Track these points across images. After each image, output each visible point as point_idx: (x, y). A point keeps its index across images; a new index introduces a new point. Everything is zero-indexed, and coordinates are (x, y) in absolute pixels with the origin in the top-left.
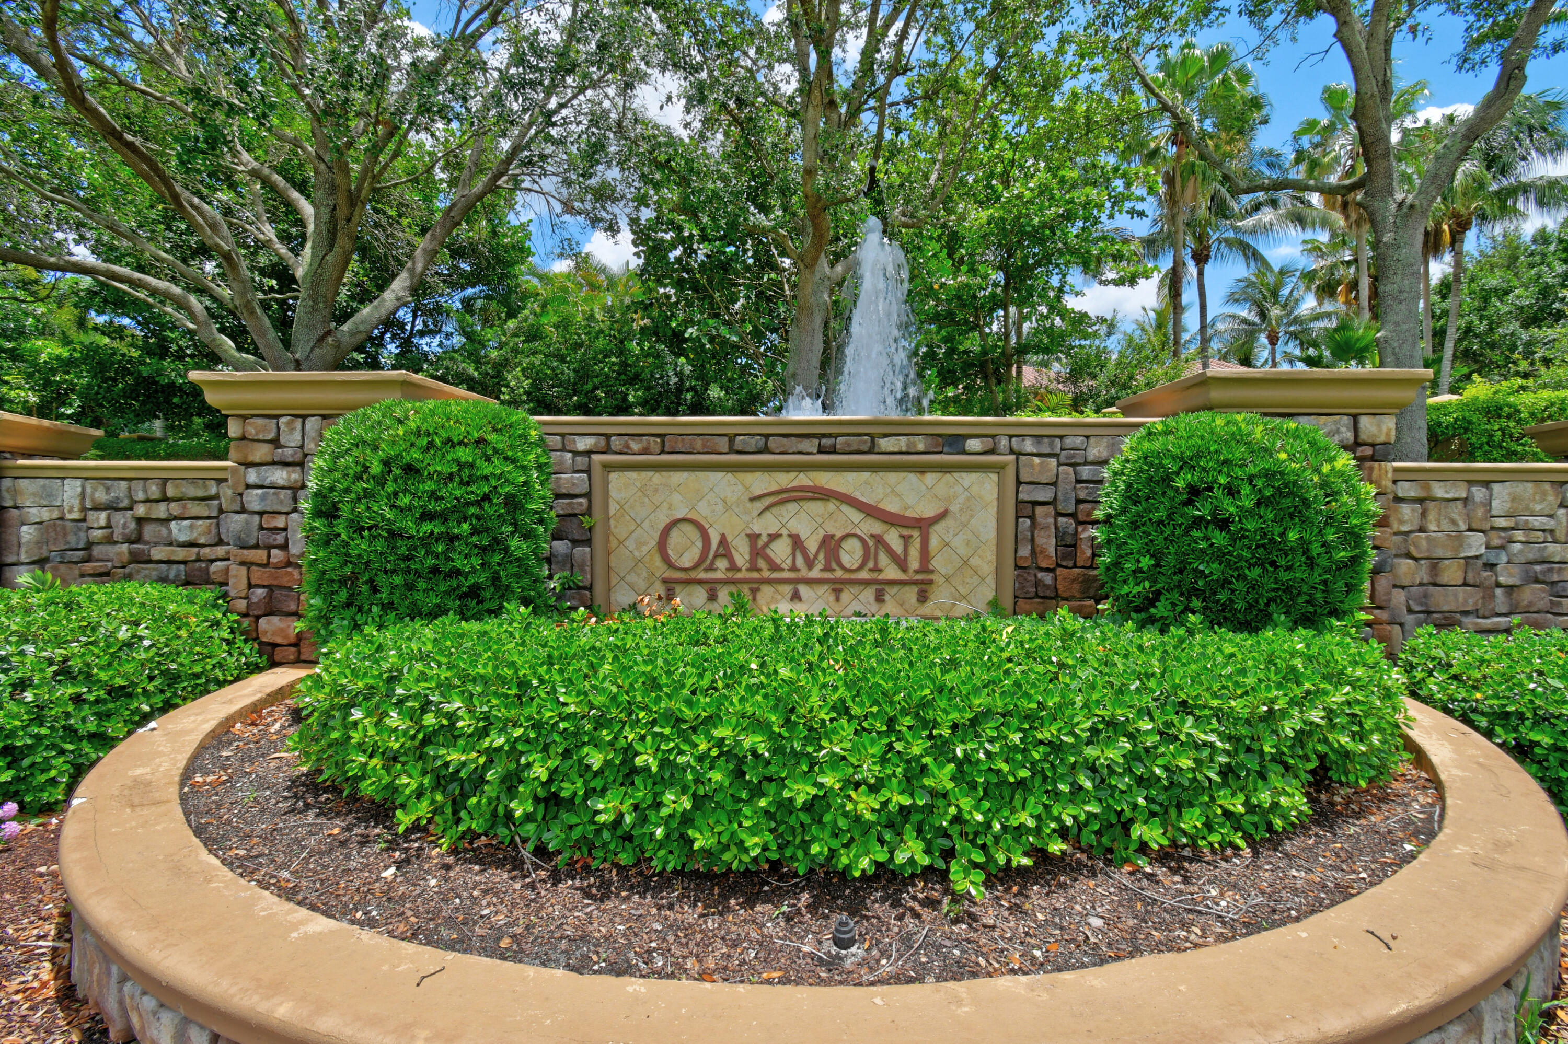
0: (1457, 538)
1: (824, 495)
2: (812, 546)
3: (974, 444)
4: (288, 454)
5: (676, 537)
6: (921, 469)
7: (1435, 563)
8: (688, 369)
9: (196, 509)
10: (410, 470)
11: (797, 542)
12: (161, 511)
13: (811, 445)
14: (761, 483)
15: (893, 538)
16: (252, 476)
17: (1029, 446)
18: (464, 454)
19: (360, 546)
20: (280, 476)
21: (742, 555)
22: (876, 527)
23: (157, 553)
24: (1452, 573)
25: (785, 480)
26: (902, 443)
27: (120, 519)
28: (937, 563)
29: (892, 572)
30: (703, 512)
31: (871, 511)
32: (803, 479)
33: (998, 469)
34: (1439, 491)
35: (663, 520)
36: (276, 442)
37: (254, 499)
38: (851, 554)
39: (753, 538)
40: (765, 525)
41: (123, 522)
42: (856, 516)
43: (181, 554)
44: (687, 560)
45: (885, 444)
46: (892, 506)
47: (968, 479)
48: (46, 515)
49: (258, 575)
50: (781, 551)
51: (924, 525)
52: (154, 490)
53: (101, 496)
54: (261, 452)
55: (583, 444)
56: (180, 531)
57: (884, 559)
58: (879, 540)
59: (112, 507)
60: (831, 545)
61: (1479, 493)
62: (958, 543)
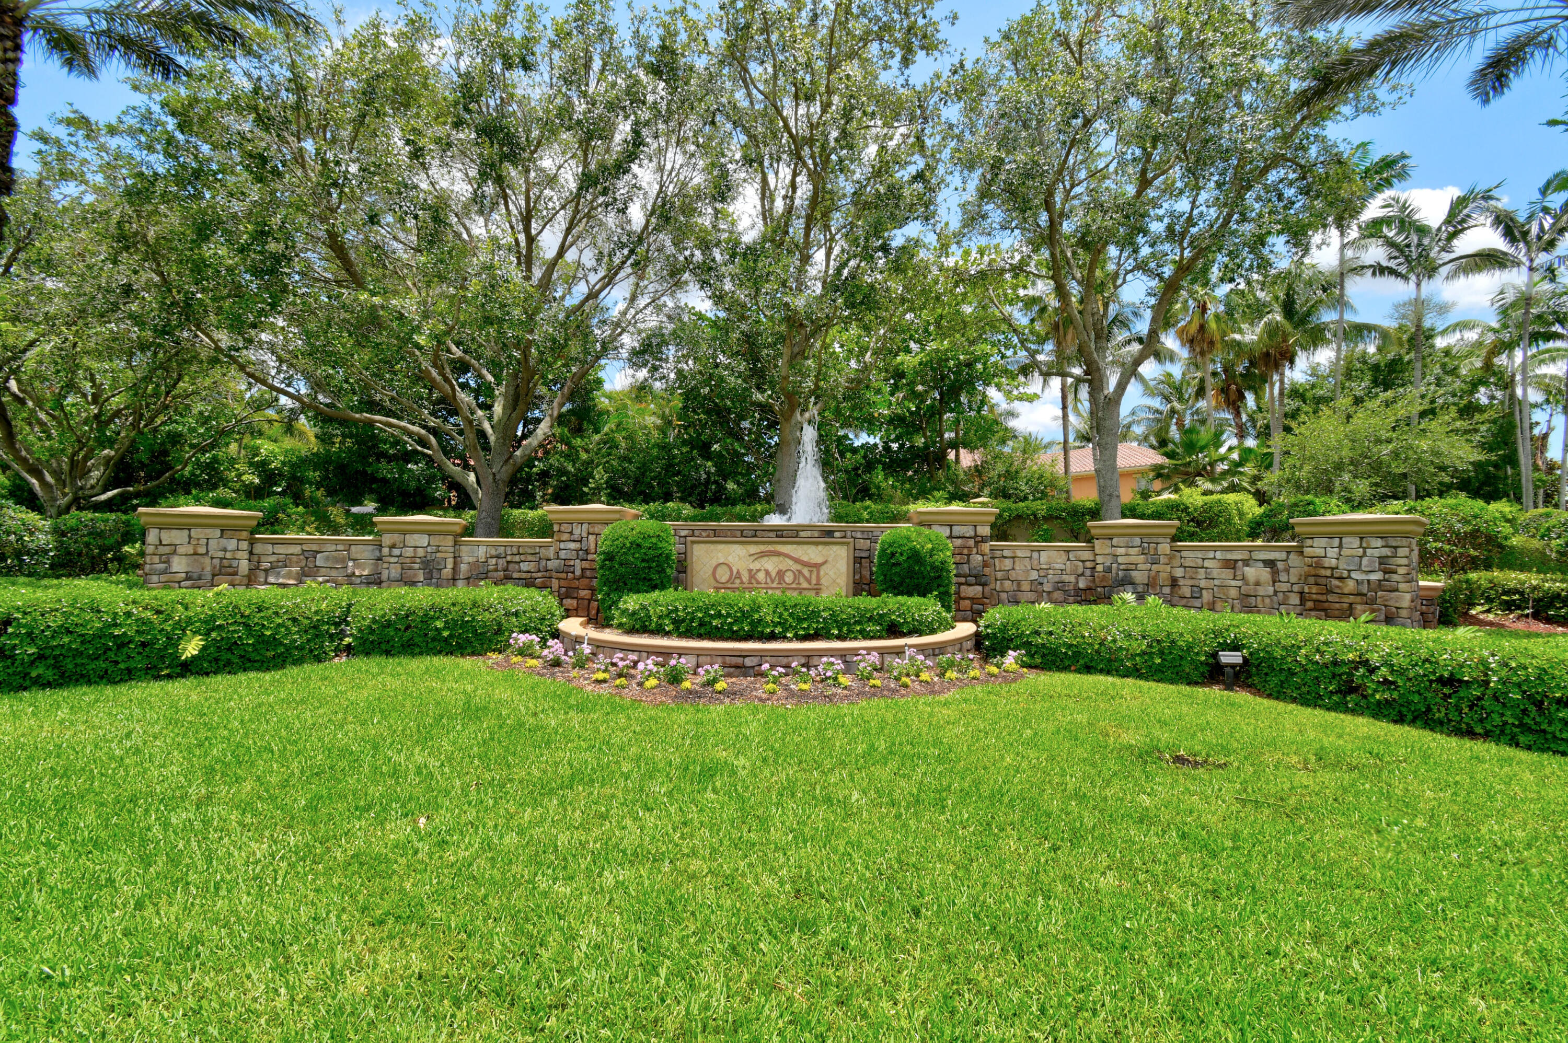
0: (1027, 572)
1: (778, 554)
2: (773, 574)
3: (837, 534)
4: (576, 537)
5: (720, 571)
6: (817, 544)
7: (1019, 583)
8: (713, 470)
9: (530, 558)
10: (638, 545)
11: (767, 573)
12: (517, 558)
13: (773, 534)
14: (753, 549)
15: (806, 571)
16: (562, 545)
17: (859, 535)
18: (654, 540)
19: (622, 570)
20: (573, 545)
21: (745, 577)
22: (799, 567)
23: (515, 575)
24: (1026, 586)
25: (762, 548)
26: (809, 534)
27: (501, 561)
28: (823, 581)
29: (805, 585)
30: (730, 560)
31: (797, 561)
32: (770, 548)
33: (847, 544)
34: (1019, 554)
35: (714, 563)
36: (571, 533)
37: (563, 554)
38: (789, 578)
39: (750, 571)
40: (755, 566)
41: (502, 562)
42: (791, 562)
43: (524, 575)
44: (724, 580)
45: (802, 534)
46: (805, 558)
47: (835, 548)
48: (471, 560)
49: (563, 583)
50: (761, 576)
51: (817, 566)
52: (515, 550)
53: (493, 552)
54: (565, 537)
55: (683, 533)
56: (524, 566)
57: (802, 580)
58: (800, 572)
59: (498, 557)
60: (781, 574)
61: (1035, 555)
62: (831, 573)
